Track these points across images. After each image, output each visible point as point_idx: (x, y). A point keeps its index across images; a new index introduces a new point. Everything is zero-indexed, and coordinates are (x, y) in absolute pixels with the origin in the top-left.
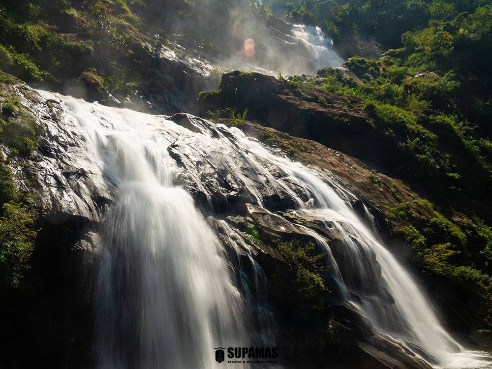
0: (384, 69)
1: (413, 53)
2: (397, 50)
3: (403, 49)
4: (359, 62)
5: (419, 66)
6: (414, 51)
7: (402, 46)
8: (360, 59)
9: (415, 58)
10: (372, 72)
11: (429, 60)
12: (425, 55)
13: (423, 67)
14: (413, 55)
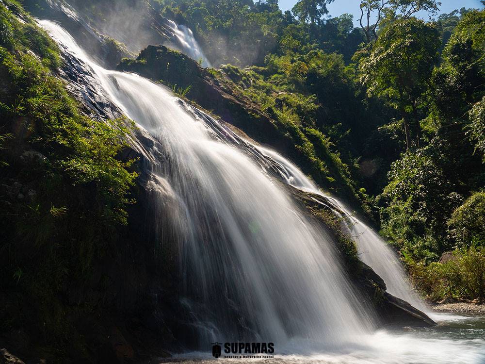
0: (254, 81)
1: (275, 74)
2: (260, 68)
3: (266, 69)
4: (234, 69)
5: (282, 85)
6: (276, 72)
7: (265, 66)
8: (235, 67)
9: (277, 78)
10: (244, 81)
11: (290, 83)
12: (285, 77)
13: (285, 87)
14: (276, 75)
